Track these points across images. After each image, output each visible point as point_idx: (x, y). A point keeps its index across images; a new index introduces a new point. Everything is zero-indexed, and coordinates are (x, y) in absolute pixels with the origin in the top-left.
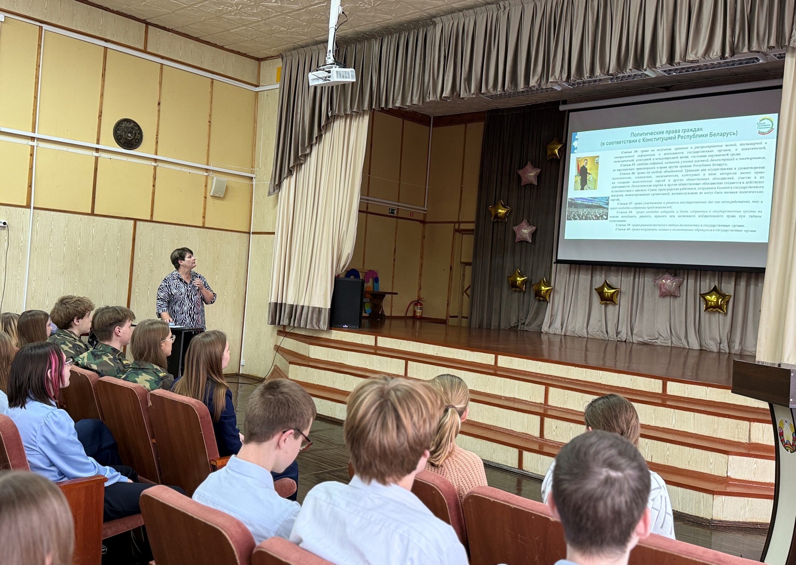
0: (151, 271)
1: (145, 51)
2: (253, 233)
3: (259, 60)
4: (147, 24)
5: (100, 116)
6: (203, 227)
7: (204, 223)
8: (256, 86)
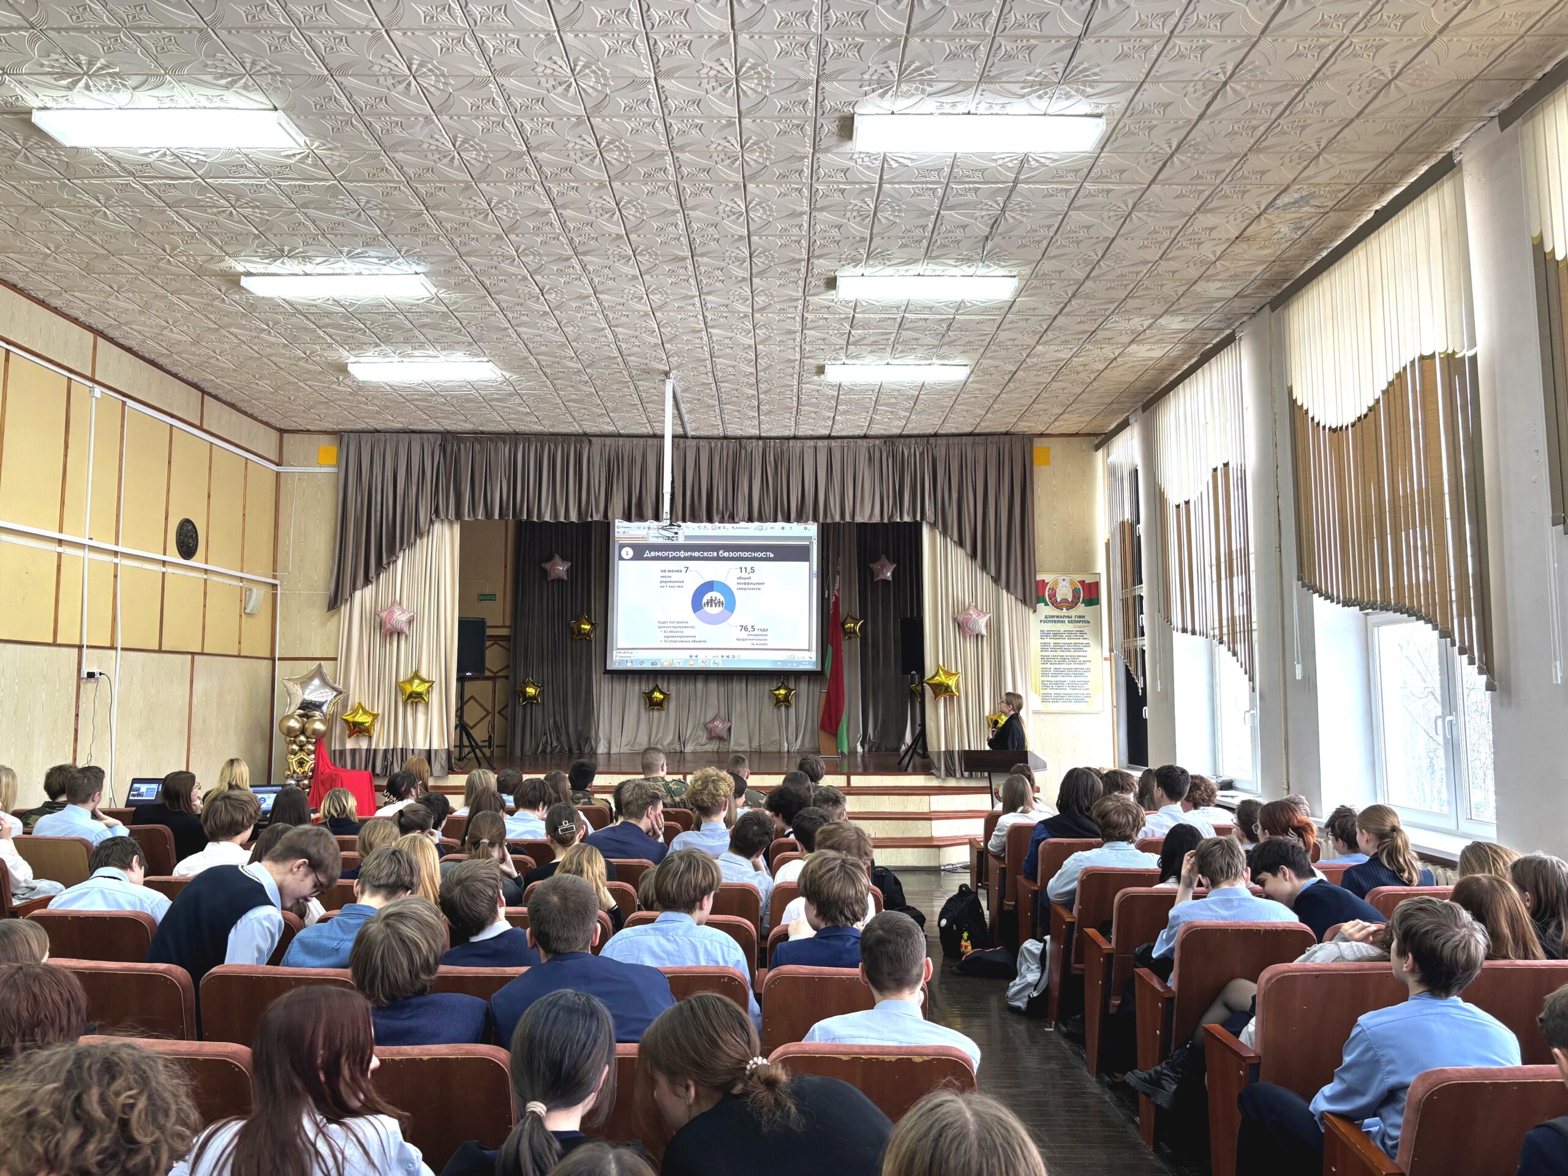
0: (204, 722)
1: (201, 428)
2: (280, 659)
3: (282, 431)
4: (204, 392)
5: (166, 518)
6: (238, 656)
7: (240, 650)
8: (277, 465)
